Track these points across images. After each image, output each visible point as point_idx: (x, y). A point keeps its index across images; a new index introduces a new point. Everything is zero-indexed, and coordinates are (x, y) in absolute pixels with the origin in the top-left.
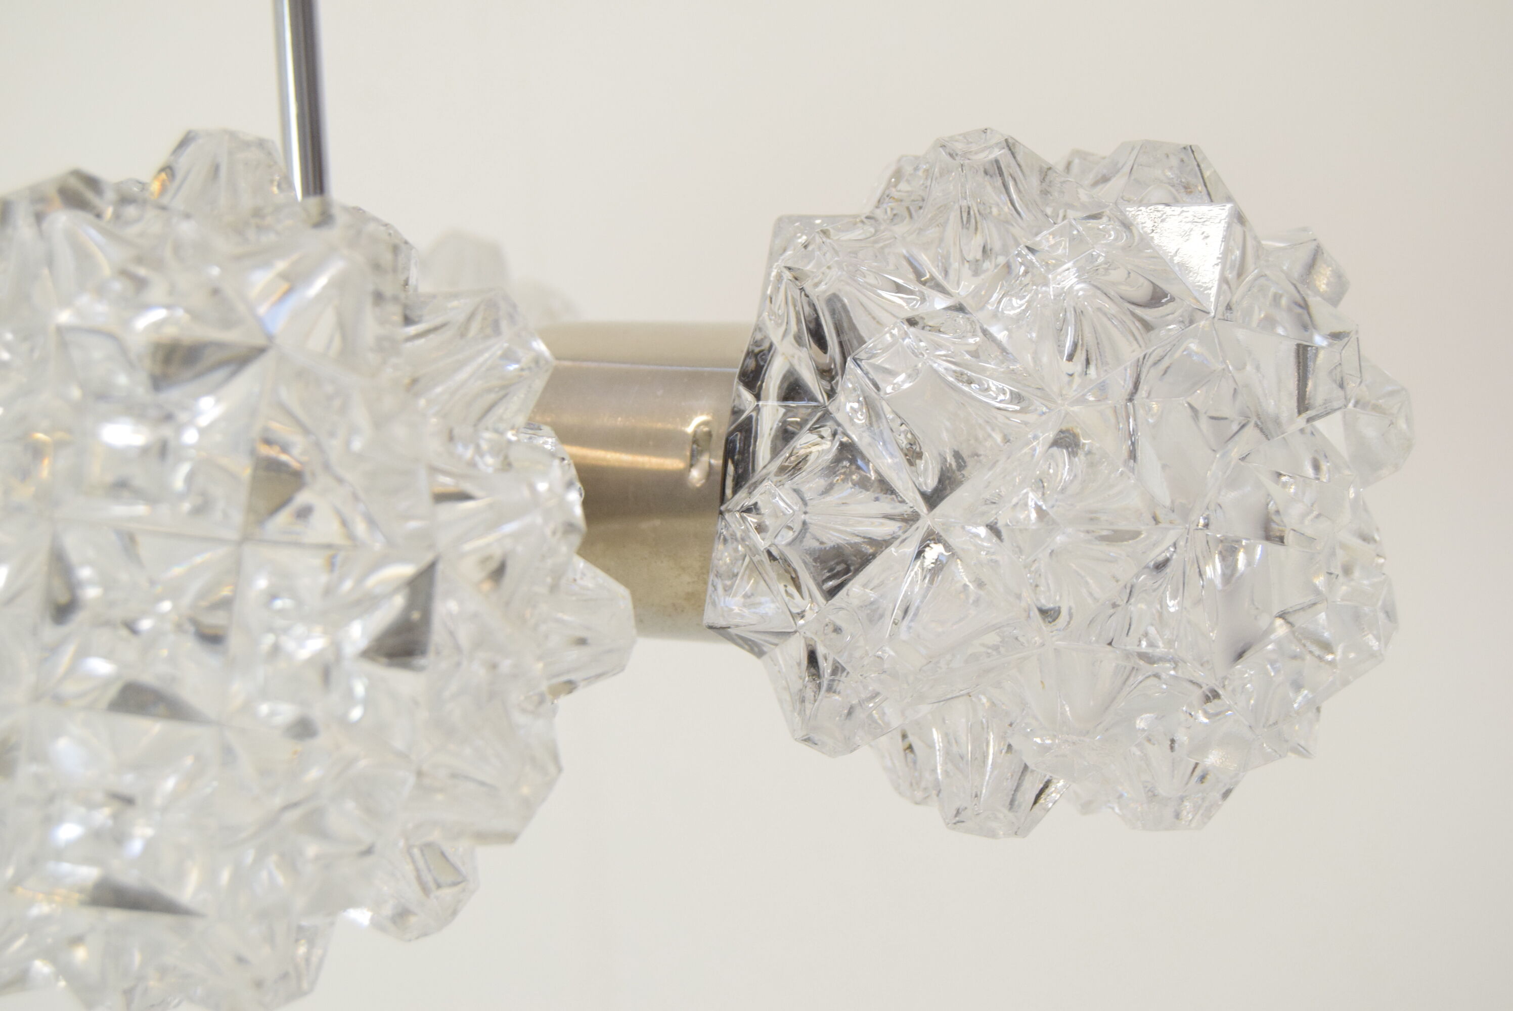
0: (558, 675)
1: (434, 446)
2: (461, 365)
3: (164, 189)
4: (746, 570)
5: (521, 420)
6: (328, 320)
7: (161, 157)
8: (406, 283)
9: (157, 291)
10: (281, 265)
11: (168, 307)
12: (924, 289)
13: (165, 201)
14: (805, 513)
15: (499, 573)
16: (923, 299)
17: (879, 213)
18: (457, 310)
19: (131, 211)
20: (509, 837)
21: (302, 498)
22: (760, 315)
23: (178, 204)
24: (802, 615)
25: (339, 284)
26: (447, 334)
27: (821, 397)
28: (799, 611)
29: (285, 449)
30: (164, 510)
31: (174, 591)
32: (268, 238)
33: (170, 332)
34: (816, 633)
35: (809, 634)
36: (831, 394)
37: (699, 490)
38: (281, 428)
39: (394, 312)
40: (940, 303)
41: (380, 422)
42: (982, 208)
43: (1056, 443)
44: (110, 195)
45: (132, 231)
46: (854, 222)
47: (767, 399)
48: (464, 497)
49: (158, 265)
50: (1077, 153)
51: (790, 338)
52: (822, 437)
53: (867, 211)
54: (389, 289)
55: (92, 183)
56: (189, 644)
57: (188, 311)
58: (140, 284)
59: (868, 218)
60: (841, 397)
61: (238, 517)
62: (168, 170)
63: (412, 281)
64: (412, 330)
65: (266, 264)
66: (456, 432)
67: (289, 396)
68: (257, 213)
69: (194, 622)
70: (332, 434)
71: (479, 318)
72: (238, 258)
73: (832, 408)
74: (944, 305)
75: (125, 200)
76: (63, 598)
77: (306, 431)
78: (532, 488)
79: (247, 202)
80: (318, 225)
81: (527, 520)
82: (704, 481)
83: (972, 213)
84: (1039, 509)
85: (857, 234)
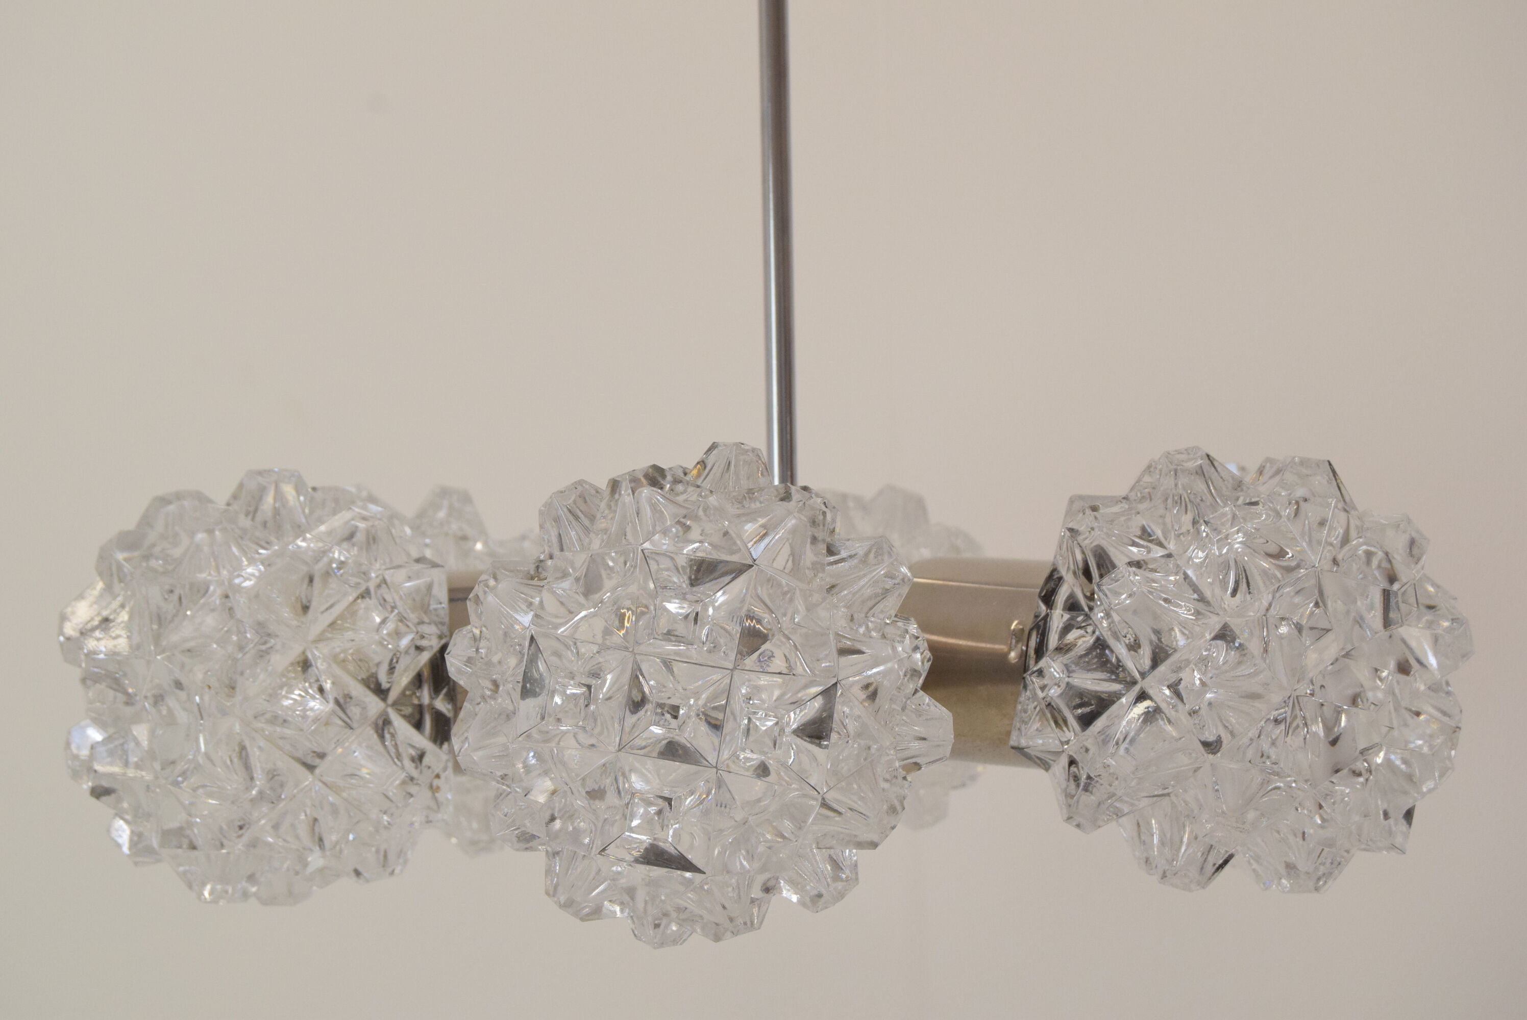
0: (909, 758)
1: (841, 624)
2: (860, 578)
3: (699, 475)
4: (1037, 715)
5: (893, 613)
6: (786, 550)
7: (699, 455)
8: (833, 531)
9: (695, 534)
10: (762, 521)
11: (700, 542)
12: (1149, 545)
13: (699, 483)
14: (1069, 677)
15: (873, 696)
16: (1149, 552)
17: (1132, 496)
18: (860, 548)
19: (680, 487)
20: (874, 845)
21: (766, 646)
22: (1055, 557)
23: (707, 485)
24: (1067, 742)
25: (794, 531)
26: (855, 561)
27: (1086, 609)
28: (1066, 740)
29: (759, 621)
30: (693, 650)
31: (696, 694)
32: (755, 505)
33: (700, 554)
34: (1076, 753)
35: (1071, 753)
36: (1091, 609)
37: (1014, 664)
38: (758, 611)
39: (823, 548)
40: (1158, 552)
41: (810, 608)
42: (1192, 496)
43: (1216, 638)
44: (669, 478)
45: (680, 499)
46: (1116, 501)
47: (1056, 610)
48: (859, 652)
49: (696, 518)
50: (1269, 460)
51: (1071, 572)
52: (1087, 632)
53: (1124, 494)
54: (820, 535)
55: (660, 471)
56: (704, 728)
57: (710, 544)
58: (687, 529)
59: (1124, 498)
60: (1096, 610)
61: (732, 656)
62: (702, 463)
63: (837, 530)
64: (832, 559)
65: (754, 520)
66: (856, 616)
67: (763, 592)
68: (750, 491)
69: (705, 714)
70: (785, 615)
71: (873, 551)
72: (739, 516)
73: (1092, 615)
74: (1161, 554)
75: (677, 481)
76: (638, 698)
77: (771, 611)
78: (894, 649)
79: (745, 484)
80: (782, 500)
81: (889, 665)
82: (1017, 660)
83: (1183, 498)
84: (1200, 679)
85: (1116, 509)
